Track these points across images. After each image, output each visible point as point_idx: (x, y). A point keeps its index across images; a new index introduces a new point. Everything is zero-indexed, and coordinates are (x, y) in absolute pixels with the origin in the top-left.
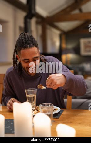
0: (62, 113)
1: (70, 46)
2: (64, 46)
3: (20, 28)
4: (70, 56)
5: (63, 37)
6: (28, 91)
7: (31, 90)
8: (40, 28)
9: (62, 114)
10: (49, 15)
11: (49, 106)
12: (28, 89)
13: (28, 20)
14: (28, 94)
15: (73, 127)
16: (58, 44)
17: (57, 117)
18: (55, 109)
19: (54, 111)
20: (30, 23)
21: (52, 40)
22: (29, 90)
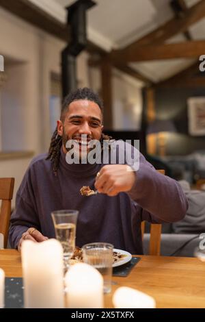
0: (135, 264)
1: (165, 115)
2: (152, 114)
3: (53, 76)
4: (166, 138)
5: (150, 94)
6: (59, 215)
7: (65, 213)
8: (97, 74)
9: (136, 266)
10: (116, 47)
11: (105, 249)
12: (59, 211)
13: (70, 58)
14: (57, 223)
15: (150, 295)
16: (137, 109)
17: (123, 273)
18: (120, 257)
19: (116, 260)
20: (75, 64)
21: (124, 100)
22: (61, 213)
